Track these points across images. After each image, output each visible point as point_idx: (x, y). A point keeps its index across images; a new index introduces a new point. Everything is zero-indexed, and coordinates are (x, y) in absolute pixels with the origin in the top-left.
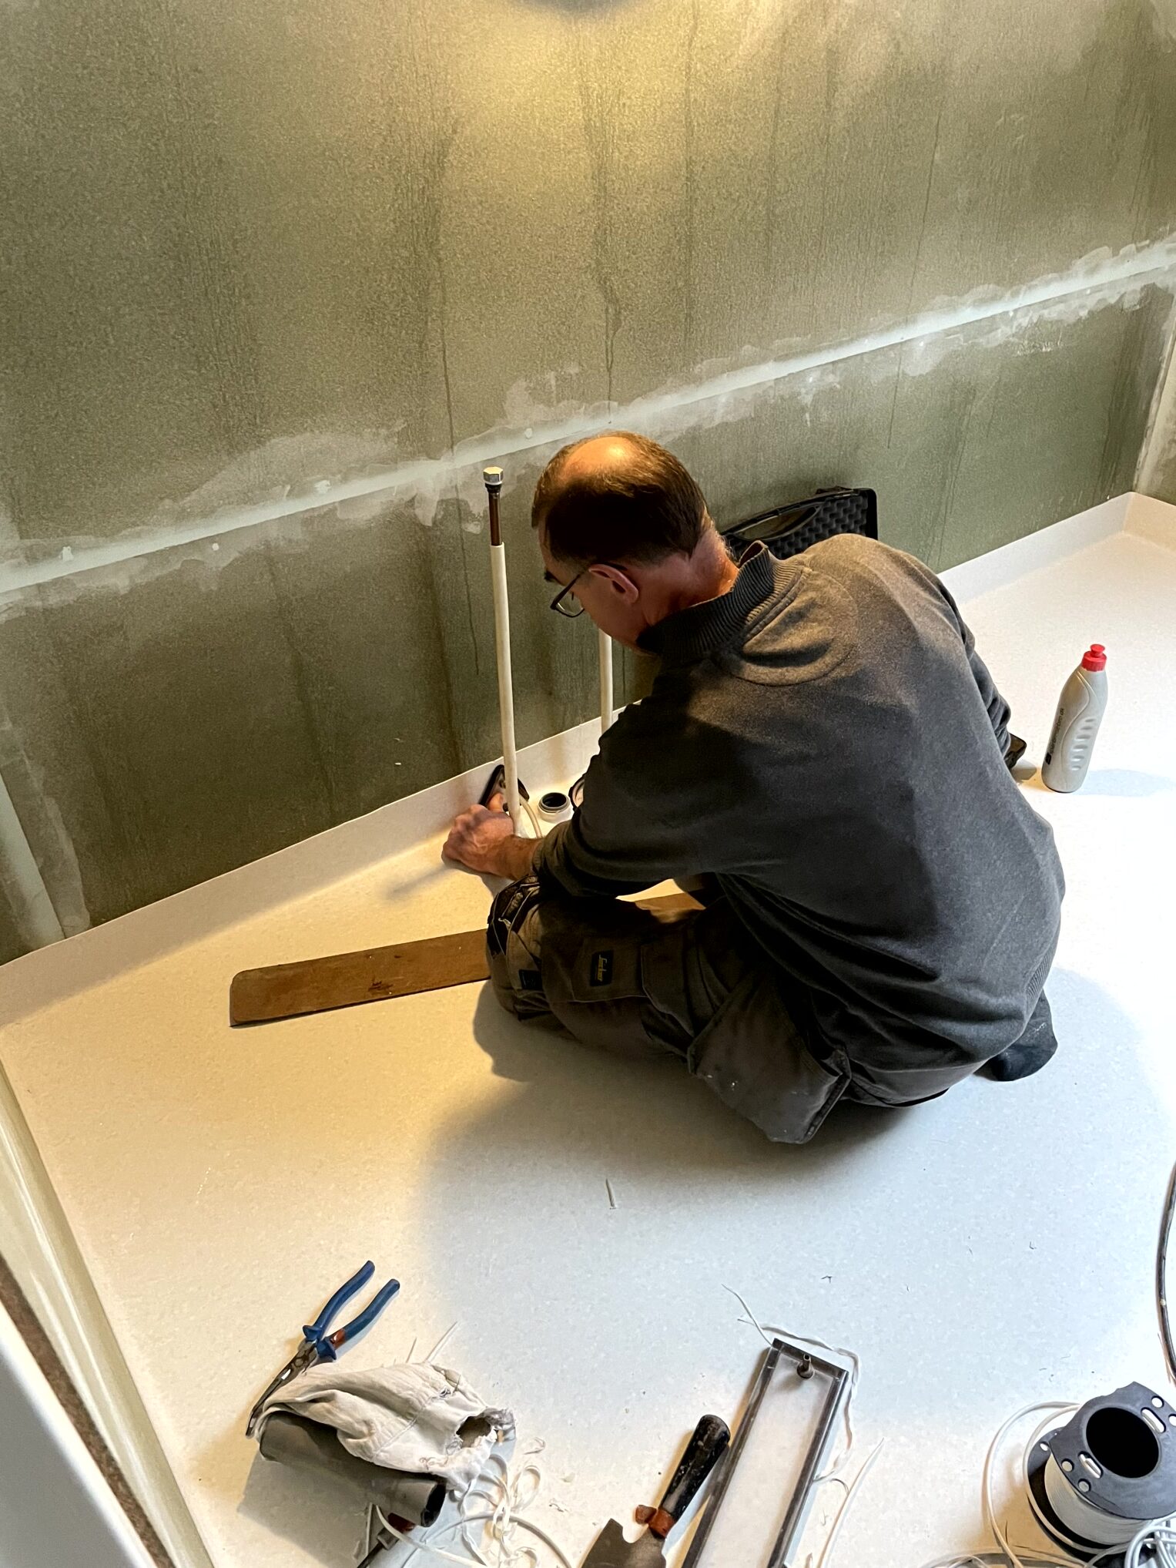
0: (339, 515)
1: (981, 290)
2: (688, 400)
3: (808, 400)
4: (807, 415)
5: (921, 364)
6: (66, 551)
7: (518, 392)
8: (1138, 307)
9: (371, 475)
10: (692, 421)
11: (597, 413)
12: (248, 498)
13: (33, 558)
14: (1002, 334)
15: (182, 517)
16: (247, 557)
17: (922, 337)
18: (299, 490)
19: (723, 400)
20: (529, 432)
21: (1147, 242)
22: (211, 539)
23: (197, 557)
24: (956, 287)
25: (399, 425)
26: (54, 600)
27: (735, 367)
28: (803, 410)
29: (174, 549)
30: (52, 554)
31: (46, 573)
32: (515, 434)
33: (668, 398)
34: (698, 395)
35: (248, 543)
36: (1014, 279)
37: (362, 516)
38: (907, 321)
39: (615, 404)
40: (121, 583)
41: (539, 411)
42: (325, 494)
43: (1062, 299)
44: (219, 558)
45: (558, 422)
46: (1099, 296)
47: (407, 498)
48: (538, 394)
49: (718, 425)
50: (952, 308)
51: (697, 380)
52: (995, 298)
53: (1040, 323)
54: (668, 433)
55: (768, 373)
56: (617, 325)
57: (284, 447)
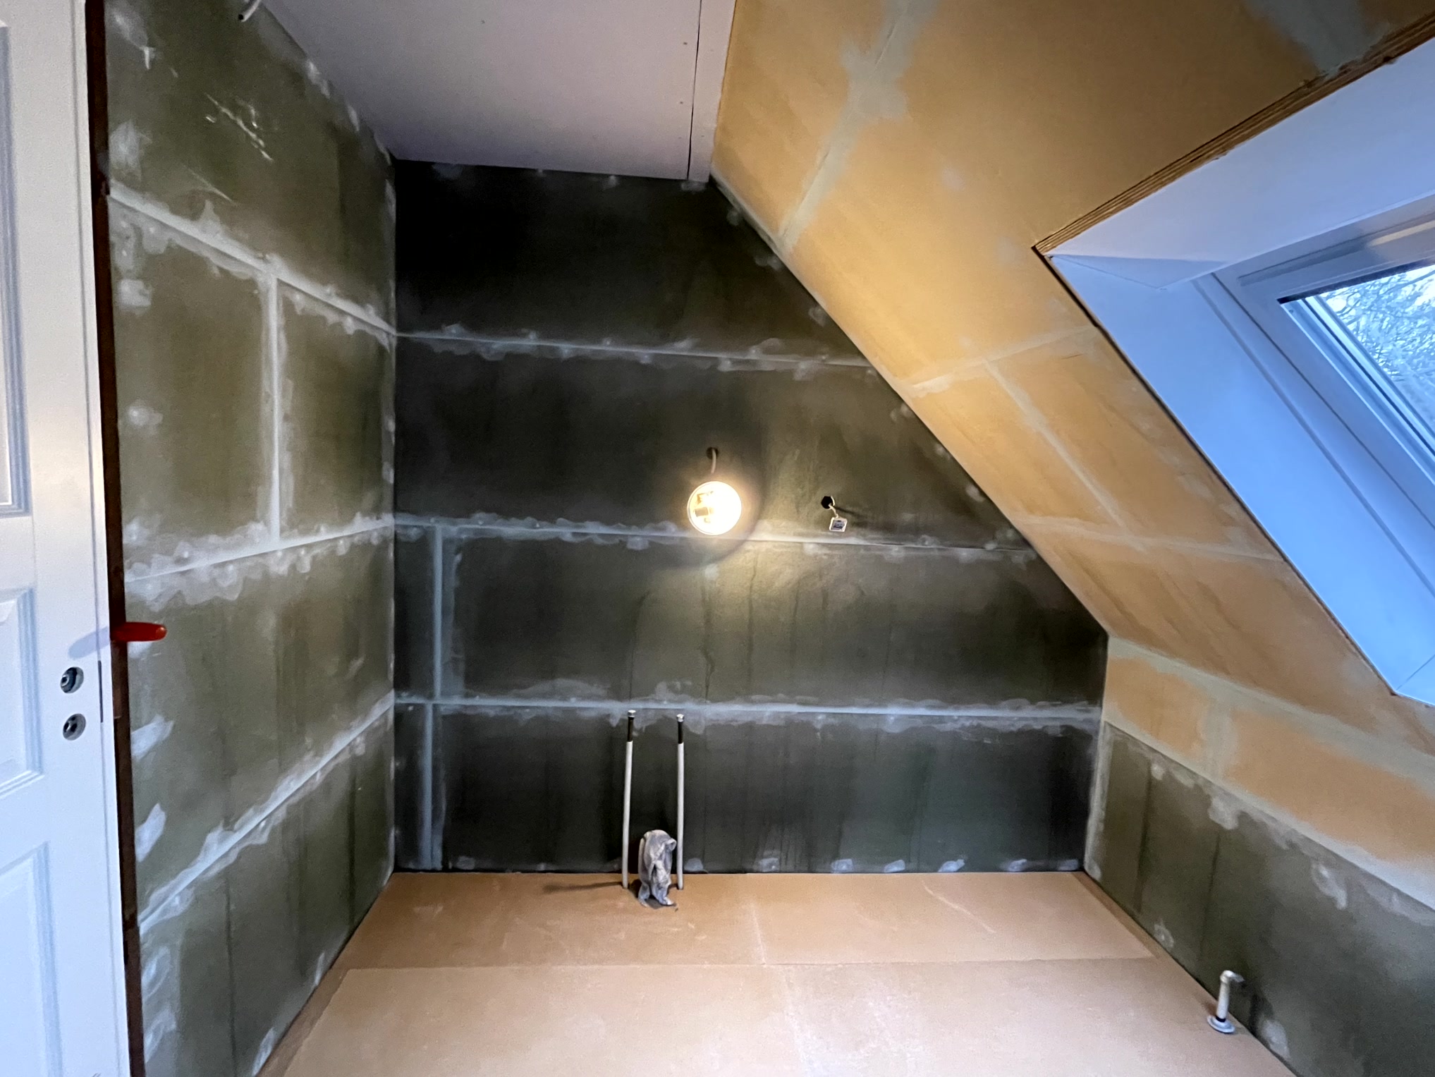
0: (578, 712)
1: (930, 702)
2: (745, 709)
3: (819, 726)
4: (819, 734)
5: (892, 728)
6: (478, 697)
7: (662, 686)
8: (1060, 735)
9: (594, 700)
10: (750, 719)
11: (700, 703)
12: (544, 696)
13: (467, 696)
14: (949, 727)
15: (519, 696)
16: (537, 718)
17: (893, 715)
18: (565, 699)
19: (767, 714)
20: (665, 702)
21: (1060, 703)
22: (527, 707)
23: (519, 711)
24: (912, 696)
25: (609, 686)
26: (469, 712)
27: (774, 702)
28: (816, 730)
29: (513, 707)
30: (473, 696)
31: (469, 702)
32: (660, 701)
33: (737, 706)
34: (754, 708)
35: (541, 712)
36: (955, 701)
37: (586, 714)
38: (882, 704)
39: (708, 702)
40: (492, 713)
41: (671, 695)
42: (573, 703)
43: (995, 718)
44: (527, 716)
45: (680, 702)
46: (1024, 723)
47: (607, 713)
48: (671, 688)
49: (764, 725)
50: (913, 706)
51: (753, 702)
52: (940, 707)
53: (979, 726)
54: (737, 721)
55: (794, 709)
56: (712, 670)
57: (561, 683)
